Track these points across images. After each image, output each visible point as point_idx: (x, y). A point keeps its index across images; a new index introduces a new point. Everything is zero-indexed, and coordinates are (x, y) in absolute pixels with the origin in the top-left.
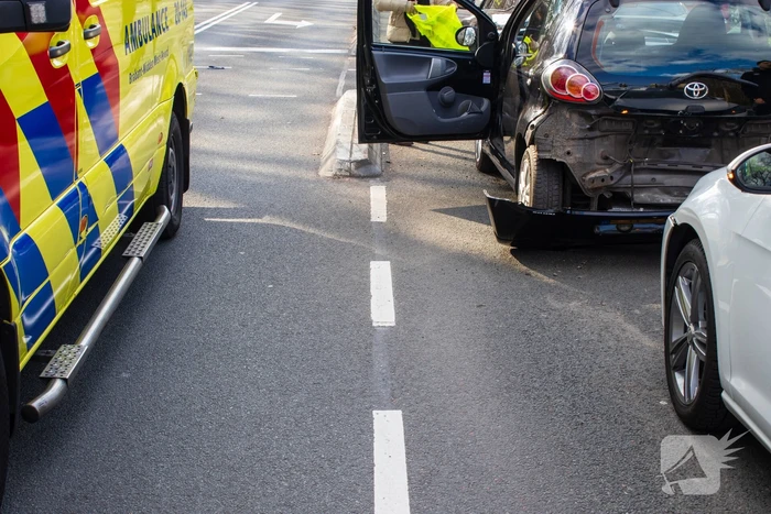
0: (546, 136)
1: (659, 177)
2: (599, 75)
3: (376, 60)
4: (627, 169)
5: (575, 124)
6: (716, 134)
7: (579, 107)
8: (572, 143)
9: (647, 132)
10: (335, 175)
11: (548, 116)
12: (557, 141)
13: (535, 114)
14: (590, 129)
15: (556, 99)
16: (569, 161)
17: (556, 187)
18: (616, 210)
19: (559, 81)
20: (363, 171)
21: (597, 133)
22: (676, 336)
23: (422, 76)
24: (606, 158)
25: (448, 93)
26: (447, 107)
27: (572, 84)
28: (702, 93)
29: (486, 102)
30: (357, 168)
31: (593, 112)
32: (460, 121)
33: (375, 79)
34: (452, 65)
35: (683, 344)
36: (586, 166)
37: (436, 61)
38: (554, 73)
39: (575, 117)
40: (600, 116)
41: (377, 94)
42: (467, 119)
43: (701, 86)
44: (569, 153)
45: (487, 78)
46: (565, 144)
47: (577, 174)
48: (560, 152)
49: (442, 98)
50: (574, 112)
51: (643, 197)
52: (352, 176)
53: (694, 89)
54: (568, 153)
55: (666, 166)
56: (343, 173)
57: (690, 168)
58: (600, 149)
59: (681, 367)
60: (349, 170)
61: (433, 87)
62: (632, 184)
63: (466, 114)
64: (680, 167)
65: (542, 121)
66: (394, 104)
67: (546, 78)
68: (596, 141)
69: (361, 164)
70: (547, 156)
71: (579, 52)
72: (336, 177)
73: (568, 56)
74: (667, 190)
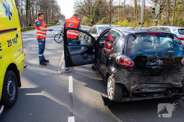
0: (118, 76)
1: (148, 85)
3: (68, 48)
4: (140, 84)
5: (126, 73)
6: (163, 73)
7: (128, 68)
8: (125, 78)
9: (145, 73)
10: (61, 73)
11: (118, 70)
12: (121, 78)
14: (131, 74)
15: (119, 65)
16: (125, 83)
17: (121, 90)
21: (133, 75)
23: (79, 51)
24: (135, 82)
25: (86, 55)
26: (85, 58)
27: (125, 62)
28: (161, 63)
29: (94, 56)
30: (66, 71)
31: (131, 69)
32: (89, 61)
33: (68, 53)
34: (86, 48)
36: (130, 84)
37: (83, 48)
38: (120, 58)
39: (126, 71)
40: (133, 70)
41: (69, 56)
42: (90, 60)
43: (161, 61)
45: (94, 51)
46: (124, 78)
47: (127, 86)
48: (122, 81)
49: (84, 56)
50: (126, 69)
51: (144, 90)
52: (65, 73)
53: (159, 62)
54: (125, 81)
55: (150, 82)
56: (63, 72)
57: (156, 82)
58: (133, 79)
60: (64, 72)
61: (82, 54)
62: (141, 87)
63: (90, 59)
64: (153, 82)
65: (116, 72)
66: (73, 59)
67: (117, 60)
68: (132, 77)
70: (118, 82)
71: (126, 52)
73: (123, 53)
74: (150, 88)
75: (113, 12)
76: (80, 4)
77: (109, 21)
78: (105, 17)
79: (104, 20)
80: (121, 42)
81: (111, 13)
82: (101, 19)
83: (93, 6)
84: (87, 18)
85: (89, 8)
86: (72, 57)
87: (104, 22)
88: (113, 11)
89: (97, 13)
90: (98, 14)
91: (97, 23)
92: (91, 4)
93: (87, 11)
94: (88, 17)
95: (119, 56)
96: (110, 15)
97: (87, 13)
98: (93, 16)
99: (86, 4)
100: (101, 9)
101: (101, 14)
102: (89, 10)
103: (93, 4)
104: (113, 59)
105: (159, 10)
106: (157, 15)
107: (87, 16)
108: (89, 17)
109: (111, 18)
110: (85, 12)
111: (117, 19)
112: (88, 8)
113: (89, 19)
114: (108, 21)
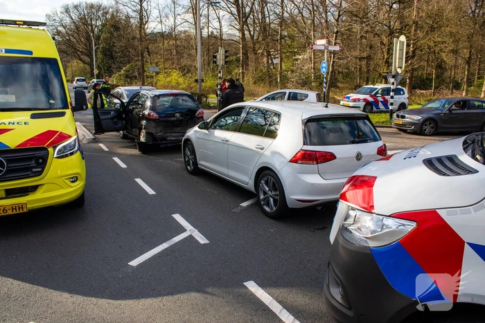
0: (148, 127)
1: (171, 134)
2: (157, 113)
4: (165, 133)
5: (153, 124)
6: (182, 124)
7: (154, 120)
8: (153, 128)
11: (147, 123)
12: (150, 128)
13: (144, 122)
14: (157, 125)
15: (148, 118)
16: (153, 132)
18: (164, 142)
19: (149, 114)
20: (95, 141)
22: (187, 159)
23: (109, 116)
24: (161, 131)
25: (116, 120)
26: (115, 123)
27: (152, 115)
29: (124, 121)
31: (157, 121)
33: (99, 118)
34: (116, 113)
35: (189, 160)
36: (157, 133)
37: (112, 112)
44: (153, 130)
45: (124, 116)
47: (155, 135)
48: (151, 130)
49: (114, 121)
51: (169, 138)
52: (91, 142)
58: (159, 129)
59: (189, 165)
61: (112, 119)
62: (166, 136)
63: (120, 125)
66: (104, 123)
67: (146, 115)
68: (158, 127)
69: (94, 139)
70: (148, 131)
71: (152, 108)
72: (88, 143)
73: (150, 110)
74: (174, 137)
75: (148, 52)
76: (60, 29)
77: (139, 74)
78: (129, 62)
79: (126, 71)
80: (149, 103)
81: (142, 54)
82: (119, 68)
83: (96, 32)
84: (82, 65)
85: (88, 39)
86: (103, 121)
87: (127, 76)
88: (147, 48)
89: (108, 53)
90: (112, 57)
91: (111, 79)
92: (92, 28)
93: (81, 47)
94: (84, 62)
95: (146, 112)
96: (142, 60)
97: (81, 52)
98: (99, 61)
99: (77, 28)
100: (119, 45)
101: (120, 56)
102: (86, 46)
103: (96, 29)
104: (143, 115)
105: (224, 58)
106: (221, 66)
107: (81, 60)
108: (86, 63)
109: (143, 65)
110: (75, 49)
111: (157, 69)
112: (82, 40)
113: (87, 67)
114: (136, 74)
